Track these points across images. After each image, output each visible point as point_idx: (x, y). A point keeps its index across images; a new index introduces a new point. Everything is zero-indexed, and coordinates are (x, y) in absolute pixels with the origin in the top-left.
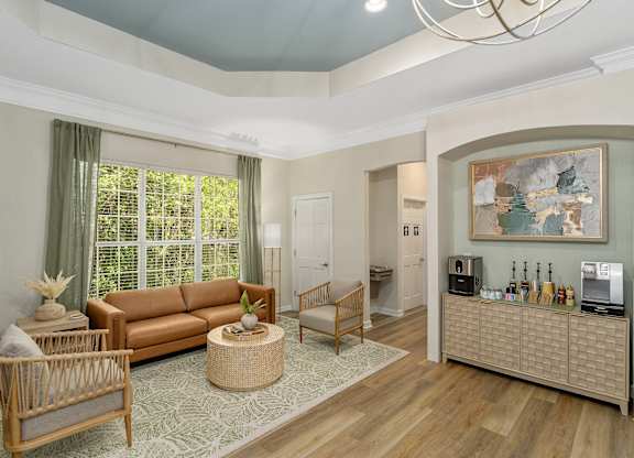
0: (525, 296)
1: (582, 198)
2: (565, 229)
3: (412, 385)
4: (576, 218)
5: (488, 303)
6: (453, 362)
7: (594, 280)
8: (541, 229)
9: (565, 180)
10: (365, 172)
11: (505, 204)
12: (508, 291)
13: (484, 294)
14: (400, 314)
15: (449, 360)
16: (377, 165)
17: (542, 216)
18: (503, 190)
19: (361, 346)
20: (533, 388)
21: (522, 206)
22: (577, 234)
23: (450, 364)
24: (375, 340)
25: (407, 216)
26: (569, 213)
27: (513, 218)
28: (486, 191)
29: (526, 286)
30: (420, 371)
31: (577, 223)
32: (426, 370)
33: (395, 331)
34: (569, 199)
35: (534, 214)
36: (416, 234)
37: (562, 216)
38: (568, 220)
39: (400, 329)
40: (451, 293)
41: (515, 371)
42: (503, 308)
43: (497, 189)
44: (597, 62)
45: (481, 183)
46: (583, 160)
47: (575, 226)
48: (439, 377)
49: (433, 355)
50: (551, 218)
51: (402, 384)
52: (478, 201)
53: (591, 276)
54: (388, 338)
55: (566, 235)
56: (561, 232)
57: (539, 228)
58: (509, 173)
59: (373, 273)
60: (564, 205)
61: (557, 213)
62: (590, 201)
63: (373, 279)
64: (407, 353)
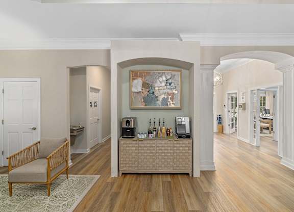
0: (156, 135)
1: (174, 91)
2: (169, 103)
3: (108, 199)
4: (172, 99)
5: (142, 140)
6: (125, 174)
7: (181, 124)
8: (160, 104)
9: (168, 83)
10: (68, 67)
11: (146, 92)
12: (149, 133)
13: (139, 136)
14: (88, 151)
15: (123, 174)
16: (75, 64)
17: (161, 98)
18: (145, 85)
19: (67, 181)
20: (161, 176)
21: (153, 93)
22: (172, 106)
23: (124, 176)
24: (76, 174)
25: (92, 97)
26: (170, 97)
27: (150, 99)
28: (137, 85)
29: (155, 130)
30: (110, 186)
31: (172, 101)
32: (112, 184)
33: (88, 163)
34: (170, 91)
35: (157, 97)
36: (96, 106)
37: (168, 98)
38: (169, 100)
39: (91, 161)
40: (123, 137)
41: (153, 170)
42: (148, 142)
43: (142, 85)
44: (181, 36)
45: (136, 81)
46: (174, 75)
47: (172, 103)
48: (120, 186)
49: (114, 173)
50: (164, 99)
51: (102, 202)
52: (134, 90)
53: (180, 123)
54: (84, 170)
55: (169, 106)
56: (167, 105)
57: (159, 104)
58: (148, 78)
59: (72, 131)
60: (168, 93)
61: (166, 97)
62: (176, 92)
63: (72, 134)
64: (99, 176)
